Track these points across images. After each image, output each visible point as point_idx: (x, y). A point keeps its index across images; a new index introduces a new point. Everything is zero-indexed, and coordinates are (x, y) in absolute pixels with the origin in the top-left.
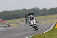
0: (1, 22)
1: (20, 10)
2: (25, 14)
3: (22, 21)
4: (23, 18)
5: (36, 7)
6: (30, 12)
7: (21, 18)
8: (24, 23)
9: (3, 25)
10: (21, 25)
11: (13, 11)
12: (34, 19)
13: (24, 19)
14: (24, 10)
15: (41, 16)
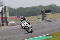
0: (16, 19)
1: (37, 7)
2: (42, 11)
3: (38, 18)
4: (39, 15)
5: (53, 4)
6: (47, 9)
7: (38, 15)
8: (41, 20)
9: (18, 22)
10: (38, 22)
11: (29, 8)
12: (26, 19)
13: (41, 16)
14: (41, 6)
15: (58, 13)
